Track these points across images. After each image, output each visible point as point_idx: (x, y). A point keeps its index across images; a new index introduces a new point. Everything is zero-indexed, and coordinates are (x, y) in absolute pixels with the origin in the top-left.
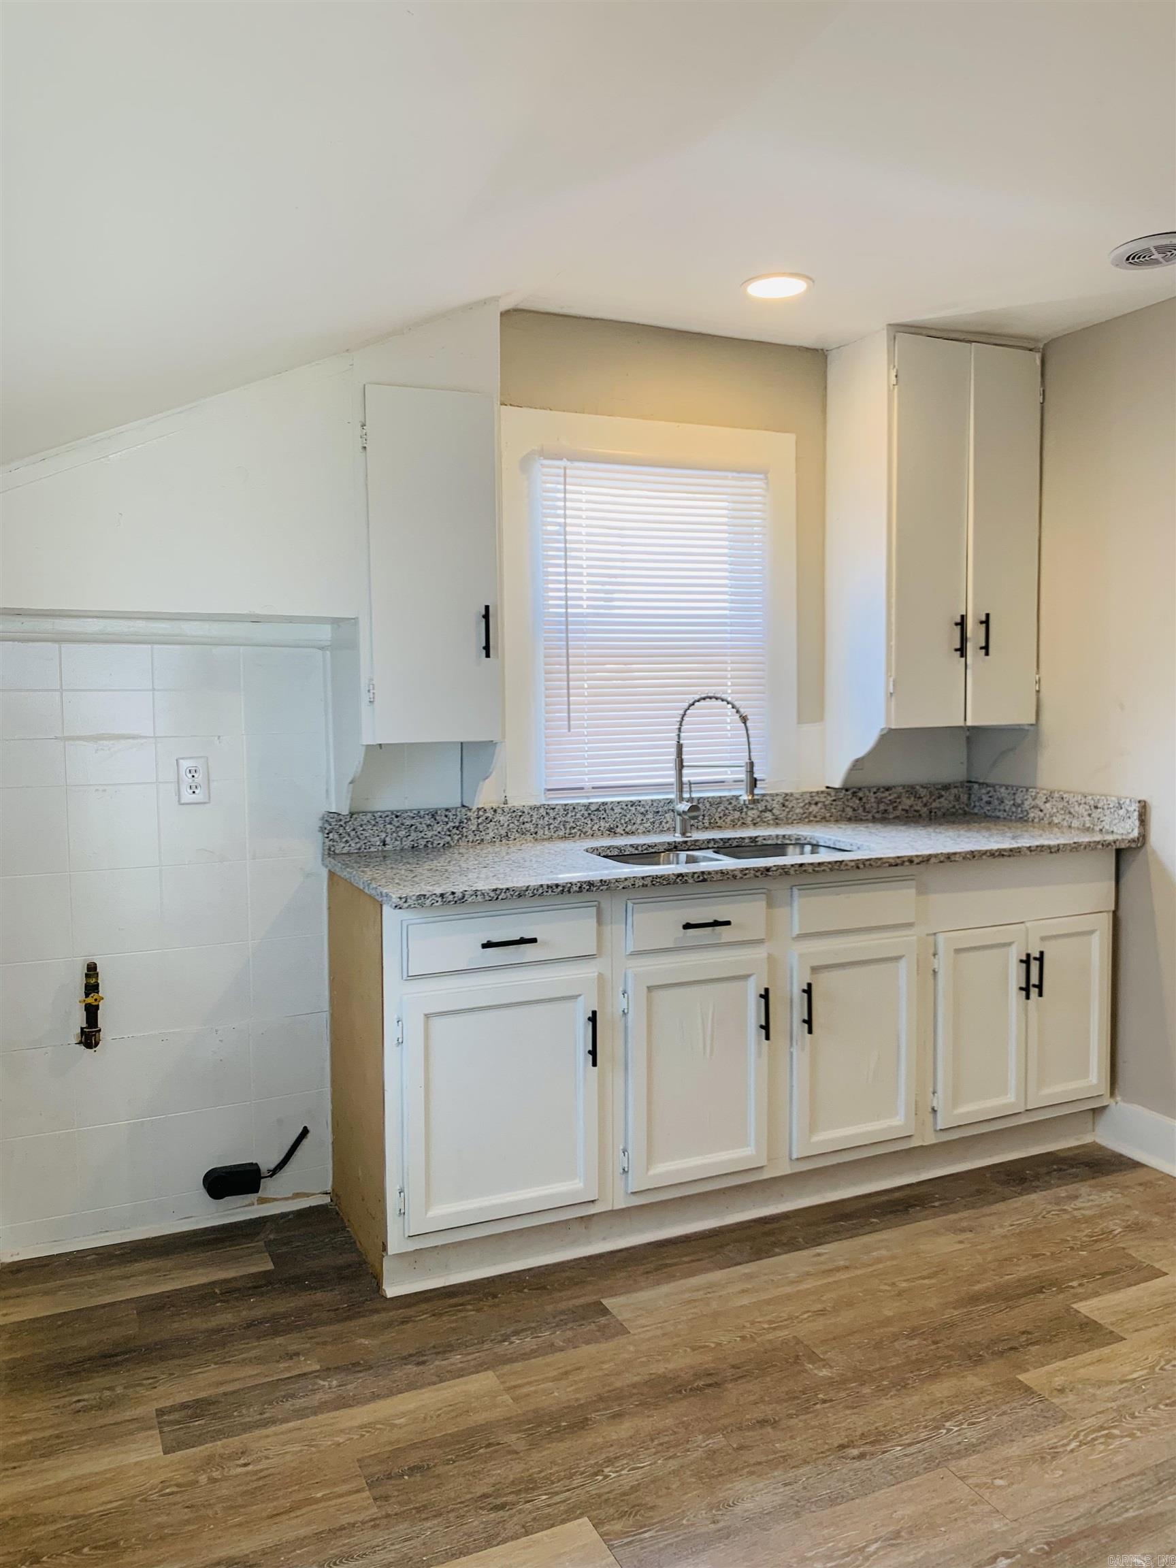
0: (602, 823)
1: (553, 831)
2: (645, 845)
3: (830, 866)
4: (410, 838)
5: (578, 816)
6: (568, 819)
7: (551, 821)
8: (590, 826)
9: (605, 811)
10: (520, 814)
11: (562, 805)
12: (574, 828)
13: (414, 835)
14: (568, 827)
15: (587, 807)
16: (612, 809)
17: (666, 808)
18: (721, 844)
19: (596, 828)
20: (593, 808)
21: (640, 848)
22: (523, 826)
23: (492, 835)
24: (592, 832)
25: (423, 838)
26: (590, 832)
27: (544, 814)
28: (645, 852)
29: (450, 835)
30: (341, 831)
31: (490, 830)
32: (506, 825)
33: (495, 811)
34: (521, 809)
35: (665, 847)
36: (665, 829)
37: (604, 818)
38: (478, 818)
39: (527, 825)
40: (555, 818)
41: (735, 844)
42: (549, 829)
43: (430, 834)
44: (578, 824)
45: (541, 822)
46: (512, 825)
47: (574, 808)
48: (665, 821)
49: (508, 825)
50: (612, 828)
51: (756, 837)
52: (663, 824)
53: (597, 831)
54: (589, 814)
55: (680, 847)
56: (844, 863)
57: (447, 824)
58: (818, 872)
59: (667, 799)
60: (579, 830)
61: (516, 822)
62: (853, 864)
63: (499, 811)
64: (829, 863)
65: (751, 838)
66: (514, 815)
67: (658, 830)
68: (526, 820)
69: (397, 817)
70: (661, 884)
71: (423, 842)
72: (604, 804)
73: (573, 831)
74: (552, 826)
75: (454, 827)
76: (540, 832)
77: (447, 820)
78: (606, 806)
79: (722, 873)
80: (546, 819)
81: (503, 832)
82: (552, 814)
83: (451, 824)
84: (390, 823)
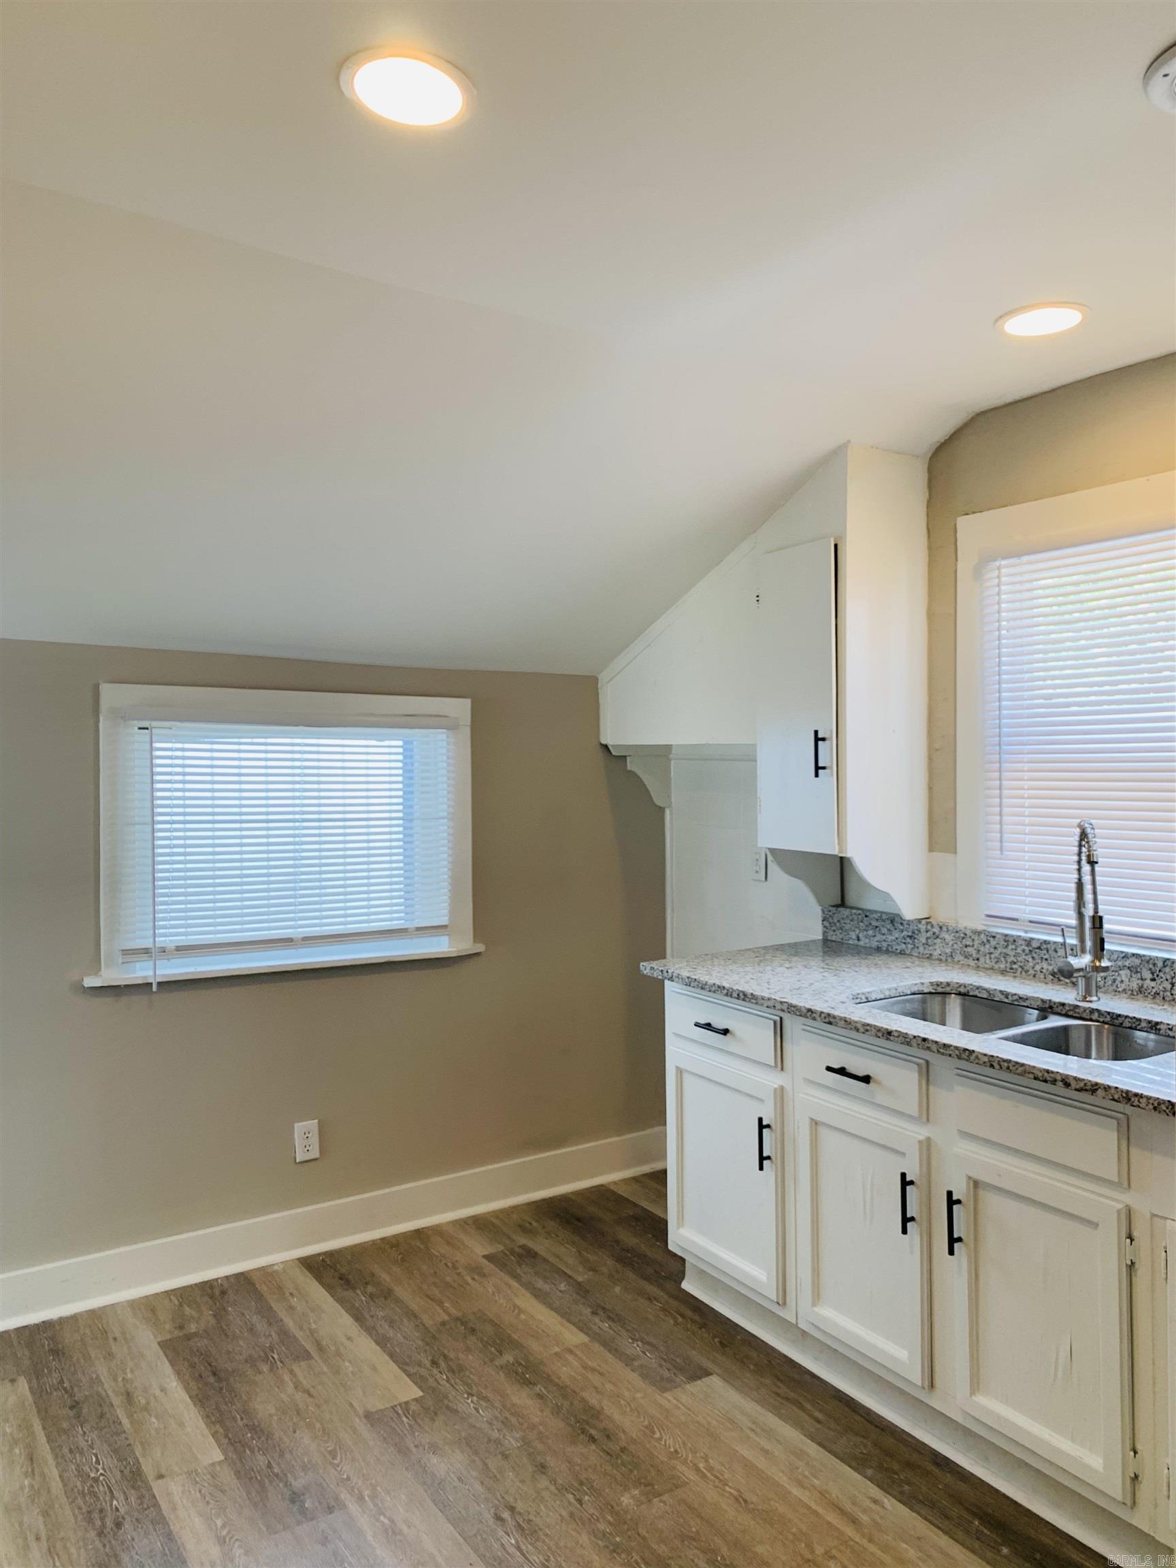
0: (1045, 965)
1: (994, 961)
2: (1015, 994)
3: (957, 1052)
4: (876, 939)
5: (1019, 950)
6: (1008, 951)
7: (992, 950)
8: (1031, 964)
9: (1048, 951)
10: (962, 935)
11: (1003, 934)
12: (1015, 963)
13: (879, 937)
14: (1009, 960)
15: (1029, 942)
16: (1056, 951)
17: (1120, 963)
18: (1108, 1019)
19: (1038, 968)
20: (1035, 945)
21: (1010, 997)
22: (966, 949)
23: (939, 952)
24: (1033, 973)
25: (885, 941)
26: (1032, 972)
27: (985, 941)
28: (1016, 1003)
29: (905, 943)
30: (831, 920)
31: (937, 947)
32: (951, 944)
33: (941, 928)
34: (963, 930)
35: (1038, 1004)
36: (1120, 989)
37: (1046, 959)
38: (927, 932)
39: (969, 949)
40: (995, 948)
41: (1127, 1024)
42: (990, 958)
43: (890, 938)
44: (1019, 959)
45: (982, 949)
46: (955, 946)
47: (1015, 941)
48: (1119, 979)
49: (953, 945)
50: (1055, 973)
51: (1157, 1023)
52: (1117, 982)
53: (1039, 973)
54: (1030, 951)
55: (1056, 1010)
56: (974, 1055)
57: (902, 931)
58: (943, 1054)
59: (1122, 952)
60: (1021, 967)
61: (959, 943)
62: (986, 1059)
63: (944, 929)
64: (956, 1048)
65: (1149, 1022)
66: (957, 935)
67: (1111, 988)
68: (968, 943)
69: (866, 916)
70: (795, 1014)
71: (885, 944)
72: (1045, 942)
73: (1014, 966)
74: (993, 956)
75: (908, 936)
76: (982, 960)
77: (902, 928)
78: (1049, 946)
79: (846, 1021)
80: (987, 946)
81: (948, 951)
82: (993, 943)
83: (905, 933)
84: (862, 922)
